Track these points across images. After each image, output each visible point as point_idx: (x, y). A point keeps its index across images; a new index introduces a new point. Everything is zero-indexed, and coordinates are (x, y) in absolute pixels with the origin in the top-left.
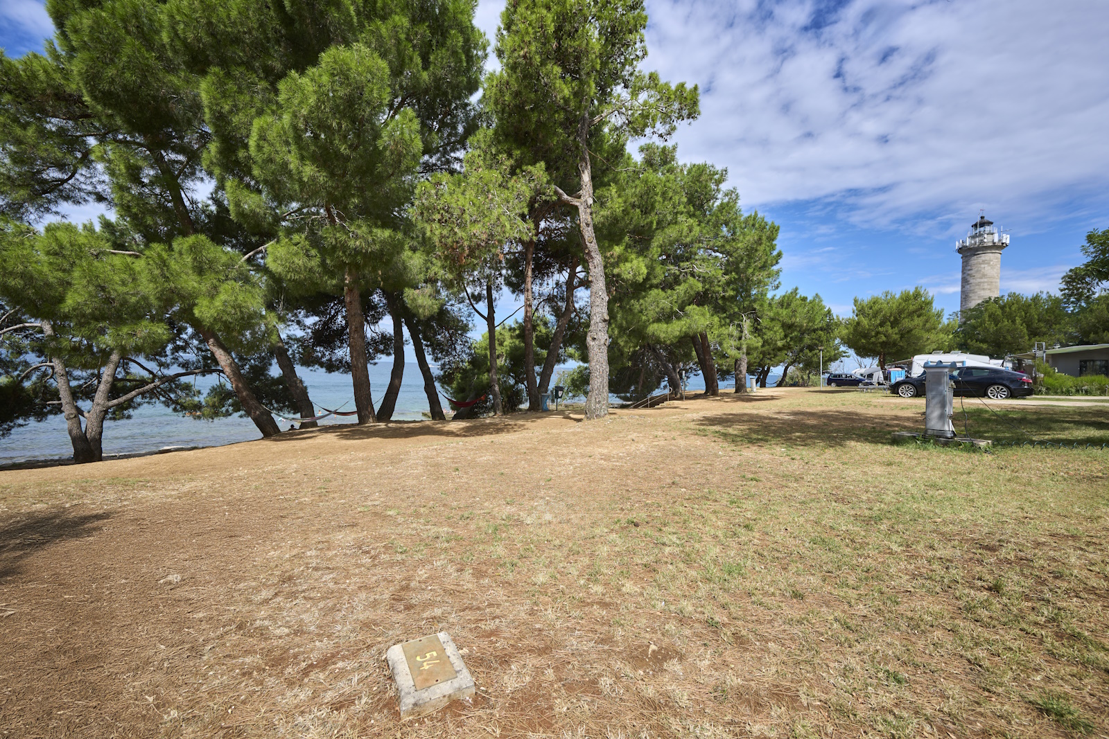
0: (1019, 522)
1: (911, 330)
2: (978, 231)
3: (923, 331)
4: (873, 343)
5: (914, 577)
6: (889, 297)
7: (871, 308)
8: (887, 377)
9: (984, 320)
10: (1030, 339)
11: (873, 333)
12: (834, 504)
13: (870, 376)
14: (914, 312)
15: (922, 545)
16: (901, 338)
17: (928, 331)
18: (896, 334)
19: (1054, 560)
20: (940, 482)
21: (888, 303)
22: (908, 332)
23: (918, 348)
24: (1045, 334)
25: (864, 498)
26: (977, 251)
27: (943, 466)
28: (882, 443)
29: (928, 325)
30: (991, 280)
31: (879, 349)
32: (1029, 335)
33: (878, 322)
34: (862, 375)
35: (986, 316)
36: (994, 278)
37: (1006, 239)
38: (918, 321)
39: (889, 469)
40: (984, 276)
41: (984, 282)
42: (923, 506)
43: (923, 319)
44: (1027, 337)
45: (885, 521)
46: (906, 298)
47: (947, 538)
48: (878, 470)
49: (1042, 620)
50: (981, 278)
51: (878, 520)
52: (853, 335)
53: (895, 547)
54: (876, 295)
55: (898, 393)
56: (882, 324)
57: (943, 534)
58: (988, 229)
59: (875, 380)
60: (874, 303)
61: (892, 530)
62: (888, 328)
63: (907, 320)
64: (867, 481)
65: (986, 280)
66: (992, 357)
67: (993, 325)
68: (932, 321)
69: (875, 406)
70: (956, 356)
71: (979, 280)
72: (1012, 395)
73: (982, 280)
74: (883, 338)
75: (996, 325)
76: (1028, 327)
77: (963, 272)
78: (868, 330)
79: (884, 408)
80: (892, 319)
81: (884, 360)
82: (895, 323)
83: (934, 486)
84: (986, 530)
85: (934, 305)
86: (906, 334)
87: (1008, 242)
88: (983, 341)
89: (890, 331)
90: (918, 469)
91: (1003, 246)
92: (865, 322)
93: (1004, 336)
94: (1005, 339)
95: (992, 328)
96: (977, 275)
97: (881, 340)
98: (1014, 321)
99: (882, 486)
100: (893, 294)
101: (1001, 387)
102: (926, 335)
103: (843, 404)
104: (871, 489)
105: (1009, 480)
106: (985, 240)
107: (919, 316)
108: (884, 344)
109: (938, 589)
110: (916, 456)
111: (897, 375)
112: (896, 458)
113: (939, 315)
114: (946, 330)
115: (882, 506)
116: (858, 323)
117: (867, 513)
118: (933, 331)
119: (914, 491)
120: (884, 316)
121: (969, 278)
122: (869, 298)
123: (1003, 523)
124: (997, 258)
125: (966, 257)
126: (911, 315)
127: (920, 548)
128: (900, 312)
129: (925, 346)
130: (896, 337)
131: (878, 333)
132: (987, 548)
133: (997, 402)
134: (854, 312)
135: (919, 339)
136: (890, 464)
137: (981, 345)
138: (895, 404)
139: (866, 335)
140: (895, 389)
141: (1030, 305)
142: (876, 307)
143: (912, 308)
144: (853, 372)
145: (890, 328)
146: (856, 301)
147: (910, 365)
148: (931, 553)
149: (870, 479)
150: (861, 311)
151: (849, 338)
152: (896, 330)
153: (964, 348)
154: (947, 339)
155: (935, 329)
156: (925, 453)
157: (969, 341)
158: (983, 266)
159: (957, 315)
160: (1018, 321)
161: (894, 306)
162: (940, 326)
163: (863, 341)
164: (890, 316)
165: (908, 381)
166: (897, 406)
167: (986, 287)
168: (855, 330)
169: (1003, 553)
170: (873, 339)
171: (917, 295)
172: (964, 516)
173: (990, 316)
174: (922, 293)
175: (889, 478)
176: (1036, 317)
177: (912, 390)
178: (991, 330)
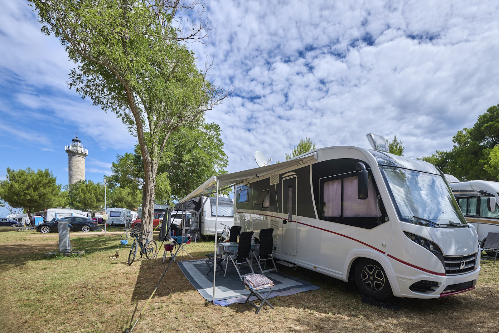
0: (92, 277)
1: (45, 194)
2: (75, 144)
3: (52, 195)
4: (22, 200)
5: (63, 302)
6: (30, 172)
7: (20, 177)
8: (32, 221)
9: (79, 192)
10: (97, 203)
11: (22, 194)
12: (24, 291)
13: (20, 219)
14: (47, 184)
15: (64, 293)
16: (40, 198)
17: (54, 195)
18: (36, 195)
19: (100, 284)
20: (67, 271)
21: (31, 176)
22: (43, 195)
23: (49, 204)
24: (102, 201)
25: (38, 285)
26: (75, 154)
27: (68, 265)
28: (39, 260)
29: (54, 192)
30: (81, 171)
31: (26, 203)
32: (96, 201)
33: (25, 187)
34: (14, 219)
35: (80, 189)
36: (83, 170)
37: (87, 152)
38: (48, 190)
39: (45, 271)
40: (78, 168)
41: (78, 171)
42: (63, 281)
43: (52, 188)
44: (96, 202)
45: (49, 290)
46: (41, 175)
47: (72, 289)
48: (41, 272)
49: (96, 298)
50: (77, 169)
51: (47, 291)
52: (8, 193)
53: (55, 297)
54: (22, 169)
55: (41, 231)
56: (28, 188)
57: (71, 288)
58: (79, 144)
59: (23, 222)
60: (22, 174)
61: (53, 293)
62: (31, 191)
63: (42, 188)
64: (37, 278)
65: (79, 170)
66: (83, 210)
67: (83, 195)
68: (56, 190)
69: (29, 240)
70: (68, 210)
71: (76, 170)
72: (91, 230)
73: (78, 170)
74: (29, 197)
75: (84, 195)
76: (96, 197)
77: (69, 164)
78: (19, 191)
79: (35, 240)
80: (34, 186)
81: (30, 210)
82: (36, 189)
83: (65, 273)
84: (83, 282)
85: (57, 181)
86: (42, 196)
87: (87, 154)
88: (79, 202)
89: (33, 193)
90: (58, 268)
91: (85, 155)
92: (16, 186)
93: (88, 201)
94: (88, 202)
95: (83, 196)
96: (76, 167)
97: (27, 198)
98: (91, 194)
99: (44, 278)
100: (33, 170)
101: (87, 226)
102: (53, 198)
103: (8, 240)
104: (40, 281)
105: (90, 265)
106: (78, 150)
107: (49, 187)
108: (29, 201)
109: (71, 302)
110: (56, 263)
111: (39, 220)
112: (47, 265)
113: (59, 187)
114: (63, 196)
115: (47, 285)
116: (12, 186)
117: (41, 290)
118: (57, 196)
119: (58, 277)
120: (29, 183)
121: (71, 167)
122: (18, 170)
123: (88, 279)
124: (83, 160)
125: (70, 156)
126: (45, 185)
127: (64, 294)
128: (39, 183)
129: (53, 203)
130: (37, 197)
131: (25, 194)
132: (84, 287)
133: (86, 234)
134: (7, 177)
135: (49, 199)
136: (45, 269)
137: (79, 204)
138: (40, 238)
139: (17, 194)
140: (39, 229)
141: (96, 187)
142: (24, 177)
143: (45, 181)
144: (7, 217)
145: (33, 191)
146: (8, 171)
147: (45, 214)
148: (68, 294)
149: (38, 277)
150: (13, 178)
151: (5, 195)
152: (37, 193)
153: (71, 205)
154: (63, 200)
155: (57, 194)
156: (60, 261)
157: (73, 202)
158: (78, 163)
159: (67, 186)
160: (93, 194)
161: (35, 178)
162: (60, 193)
163: (16, 198)
164: (33, 184)
165: (45, 224)
166: (42, 239)
167: (79, 174)
168: (10, 190)
169: (88, 287)
170: (22, 197)
171: (47, 174)
172: (77, 281)
173: (82, 190)
174: (50, 173)
175: (46, 275)
176: (99, 193)
177: (48, 229)
178: (82, 197)
